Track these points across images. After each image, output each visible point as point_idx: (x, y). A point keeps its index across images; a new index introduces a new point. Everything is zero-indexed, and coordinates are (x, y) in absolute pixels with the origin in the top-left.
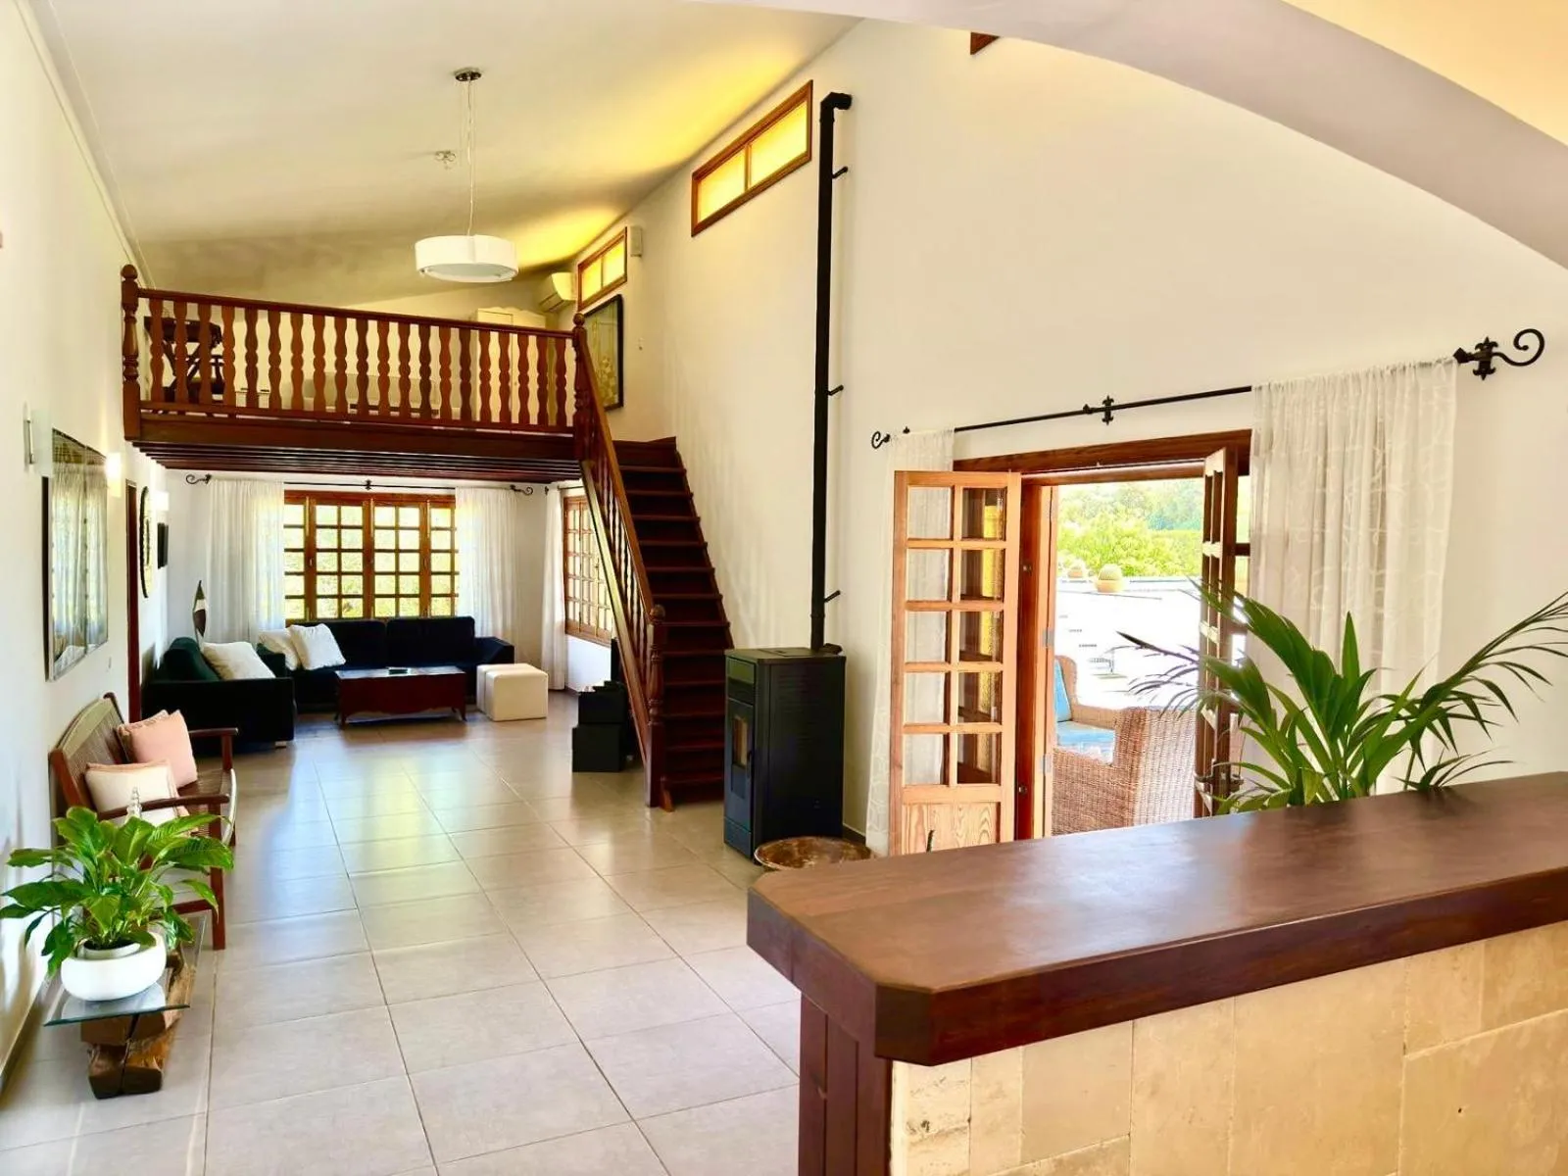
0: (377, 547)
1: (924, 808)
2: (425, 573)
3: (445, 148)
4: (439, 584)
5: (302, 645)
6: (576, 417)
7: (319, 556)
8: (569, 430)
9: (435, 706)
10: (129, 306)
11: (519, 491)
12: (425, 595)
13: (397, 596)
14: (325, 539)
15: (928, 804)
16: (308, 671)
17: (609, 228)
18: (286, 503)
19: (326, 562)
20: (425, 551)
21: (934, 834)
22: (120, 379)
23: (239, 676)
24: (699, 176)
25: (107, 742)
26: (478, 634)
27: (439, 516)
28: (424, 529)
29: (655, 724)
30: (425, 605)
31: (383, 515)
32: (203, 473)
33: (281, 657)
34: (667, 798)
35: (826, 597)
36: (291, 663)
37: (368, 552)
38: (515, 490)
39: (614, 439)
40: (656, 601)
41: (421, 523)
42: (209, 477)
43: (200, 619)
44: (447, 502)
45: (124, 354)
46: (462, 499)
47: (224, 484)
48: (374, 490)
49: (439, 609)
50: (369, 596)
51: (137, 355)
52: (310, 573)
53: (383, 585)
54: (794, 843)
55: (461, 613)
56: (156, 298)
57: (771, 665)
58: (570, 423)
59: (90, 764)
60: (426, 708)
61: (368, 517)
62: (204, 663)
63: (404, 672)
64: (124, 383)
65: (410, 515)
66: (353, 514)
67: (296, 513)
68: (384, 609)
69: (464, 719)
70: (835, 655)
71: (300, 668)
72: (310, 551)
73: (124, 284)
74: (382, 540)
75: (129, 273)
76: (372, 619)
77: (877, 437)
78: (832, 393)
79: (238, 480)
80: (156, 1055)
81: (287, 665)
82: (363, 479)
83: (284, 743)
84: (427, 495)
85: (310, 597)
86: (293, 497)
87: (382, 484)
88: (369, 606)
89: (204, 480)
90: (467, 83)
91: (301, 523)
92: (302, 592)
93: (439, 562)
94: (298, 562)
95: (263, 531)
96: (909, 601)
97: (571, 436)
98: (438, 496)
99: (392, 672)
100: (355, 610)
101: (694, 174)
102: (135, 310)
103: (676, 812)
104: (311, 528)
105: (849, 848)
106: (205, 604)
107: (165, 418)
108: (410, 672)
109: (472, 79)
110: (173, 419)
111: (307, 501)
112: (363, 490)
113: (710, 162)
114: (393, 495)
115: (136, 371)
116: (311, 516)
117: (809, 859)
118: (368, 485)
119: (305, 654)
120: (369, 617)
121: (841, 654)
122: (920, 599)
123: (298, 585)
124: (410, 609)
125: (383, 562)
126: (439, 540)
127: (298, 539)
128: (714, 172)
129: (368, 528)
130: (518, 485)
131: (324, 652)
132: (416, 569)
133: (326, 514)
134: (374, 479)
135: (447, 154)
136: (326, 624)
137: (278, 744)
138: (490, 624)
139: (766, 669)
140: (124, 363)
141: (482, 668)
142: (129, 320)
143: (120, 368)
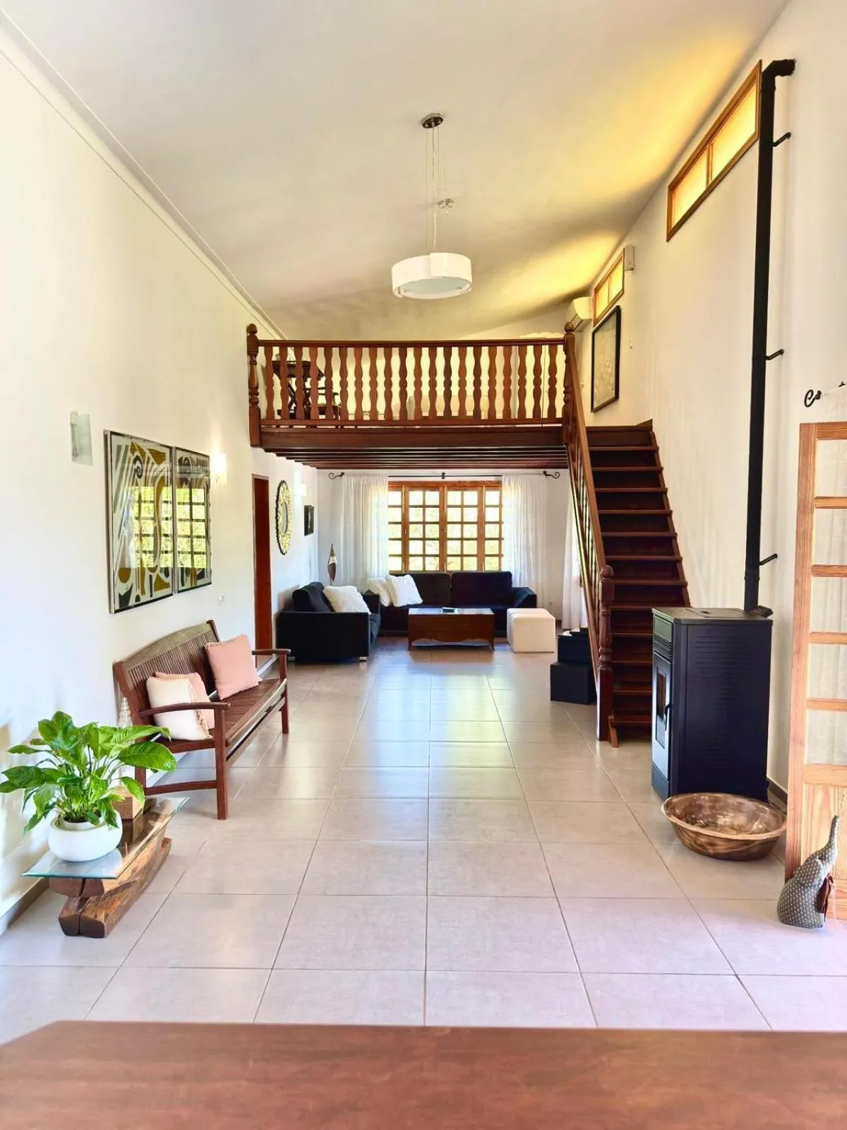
0: (449, 520)
1: (831, 790)
2: (481, 539)
3: (444, 198)
4: (491, 547)
5: (393, 588)
6: (565, 409)
7: (411, 527)
8: (558, 421)
9: (473, 638)
10: (252, 353)
11: (549, 475)
12: (481, 556)
13: (462, 556)
14: (415, 515)
15: (835, 786)
16: (397, 608)
17: (613, 253)
18: (389, 490)
19: (415, 531)
20: (481, 523)
21: (838, 820)
22: (247, 405)
23: (345, 610)
24: (673, 187)
25: (191, 656)
26: (514, 586)
27: (491, 497)
28: (481, 506)
29: (604, 669)
30: (481, 563)
31: (453, 497)
32: (339, 472)
33: (377, 597)
34: (613, 733)
35: (761, 560)
36: (385, 602)
37: (443, 523)
38: (546, 475)
39: (587, 425)
40: (608, 562)
41: (479, 503)
42: (343, 474)
43: (333, 569)
44: (497, 485)
45: (249, 388)
46: (507, 483)
47: (352, 477)
48: (447, 479)
49: (491, 566)
50: (443, 556)
51: (257, 388)
52: (405, 539)
53: (453, 547)
54: (705, 798)
55: (504, 569)
56: (269, 345)
57: (688, 625)
58: (559, 414)
59: (157, 673)
60: (465, 638)
61: (443, 498)
62: (321, 600)
63: (452, 611)
64: (250, 407)
65: (471, 497)
66: (433, 497)
67: (396, 497)
68: (453, 566)
69: (493, 649)
70: (763, 619)
71: (391, 606)
72: (405, 524)
73: (248, 338)
74: (453, 515)
75: (252, 330)
76: (445, 572)
77: (809, 396)
78: (769, 358)
79: (361, 475)
80: (106, 908)
81: (383, 603)
82: (440, 471)
83: (365, 658)
84: (484, 482)
85: (405, 556)
86: (395, 486)
87: (454, 475)
88: (443, 562)
89: (339, 476)
90: (431, 129)
91: (400, 504)
92: (400, 553)
93: (491, 531)
94: (397, 531)
95: (374, 510)
96: (815, 566)
97: (560, 425)
98: (490, 481)
99: (445, 611)
100: (432, 565)
101: (669, 187)
102: (256, 356)
103: (620, 748)
104: (405, 507)
105: (764, 812)
106: (335, 560)
107: (277, 431)
108: (457, 611)
109: (436, 124)
110: (285, 431)
111: (404, 488)
112: (440, 479)
113: (680, 172)
114: (459, 482)
115: (257, 399)
116: (406, 498)
117: (724, 815)
118: (443, 476)
119: (395, 596)
120: (443, 570)
121: (770, 618)
122: (832, 564)
123: (397, 547)
124: (471, 565)
125: (453, 531)
126: (491, 515)
127: (397, 515)
128: (685, 179)
129: (442, 507)
130: (549, 471)
131: (407, 594)
132: (475, 536)
133: (416, 497)
134: (447, 472)
135: (448, 201)
136: (411, 575)
137: (361, 658)
138: (526, 577)
139: (683, 629)
140: (250, 394)
141: (510, 611)
142: (253, 363)
143: (247, 397)
